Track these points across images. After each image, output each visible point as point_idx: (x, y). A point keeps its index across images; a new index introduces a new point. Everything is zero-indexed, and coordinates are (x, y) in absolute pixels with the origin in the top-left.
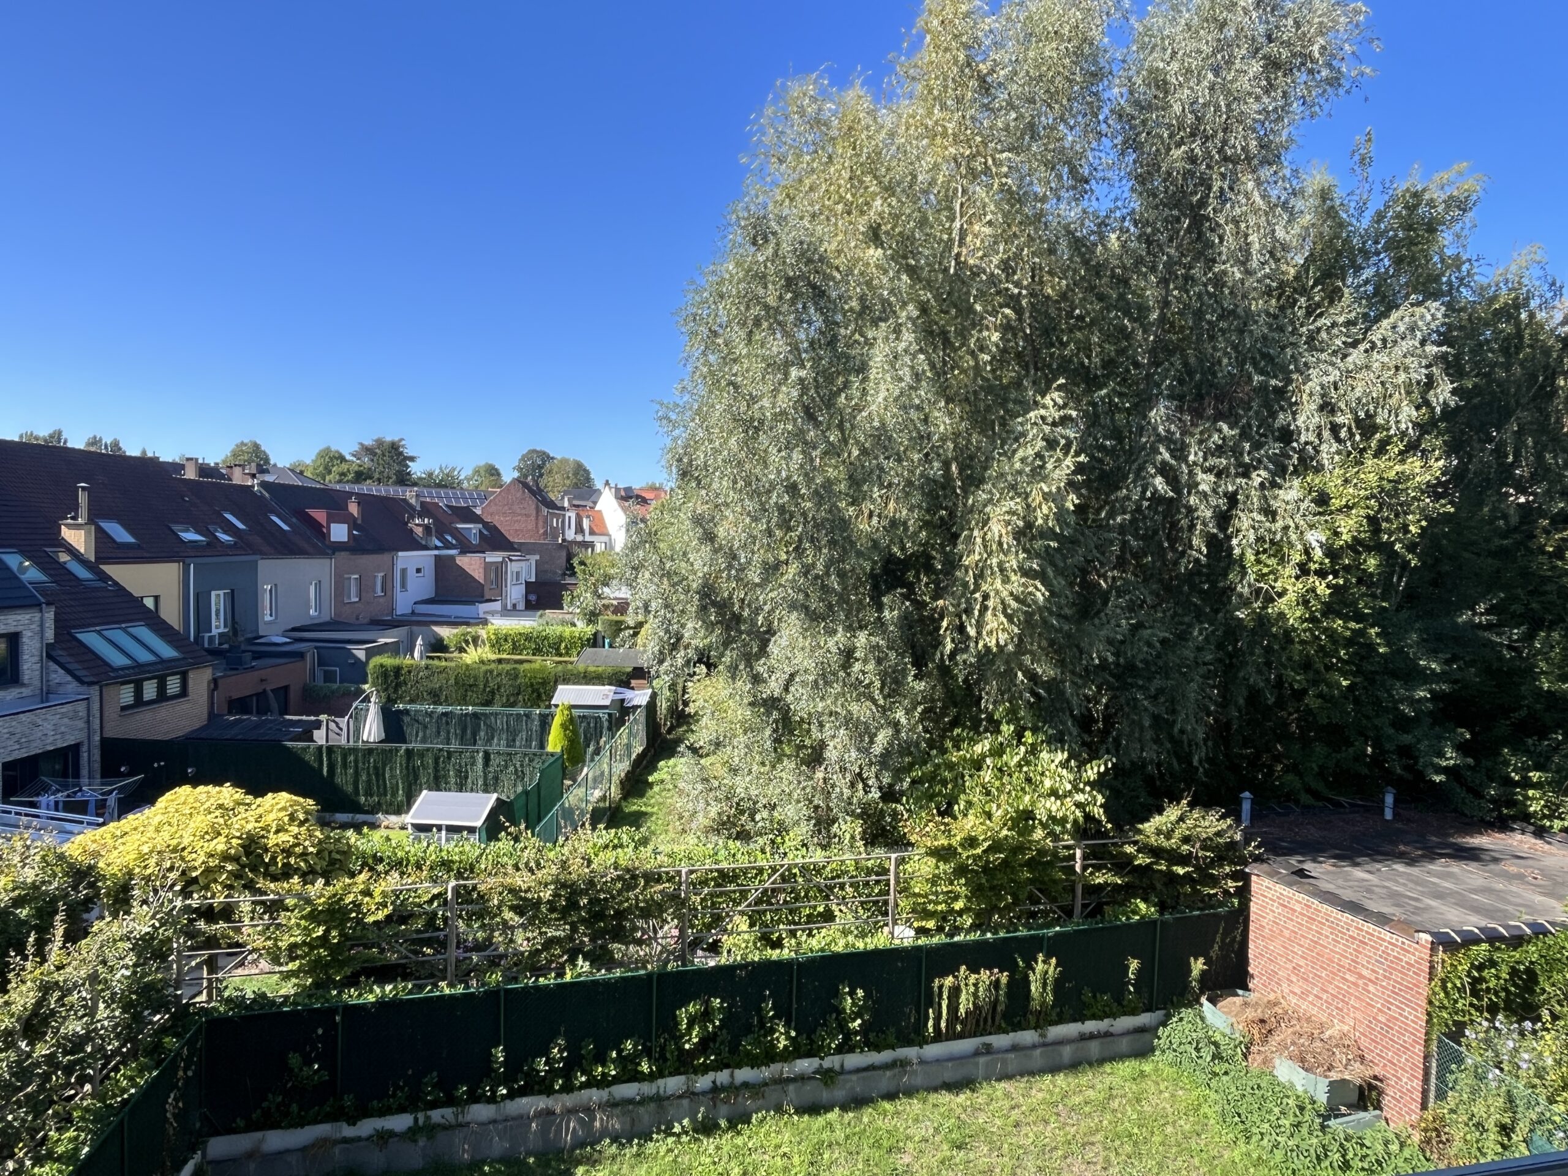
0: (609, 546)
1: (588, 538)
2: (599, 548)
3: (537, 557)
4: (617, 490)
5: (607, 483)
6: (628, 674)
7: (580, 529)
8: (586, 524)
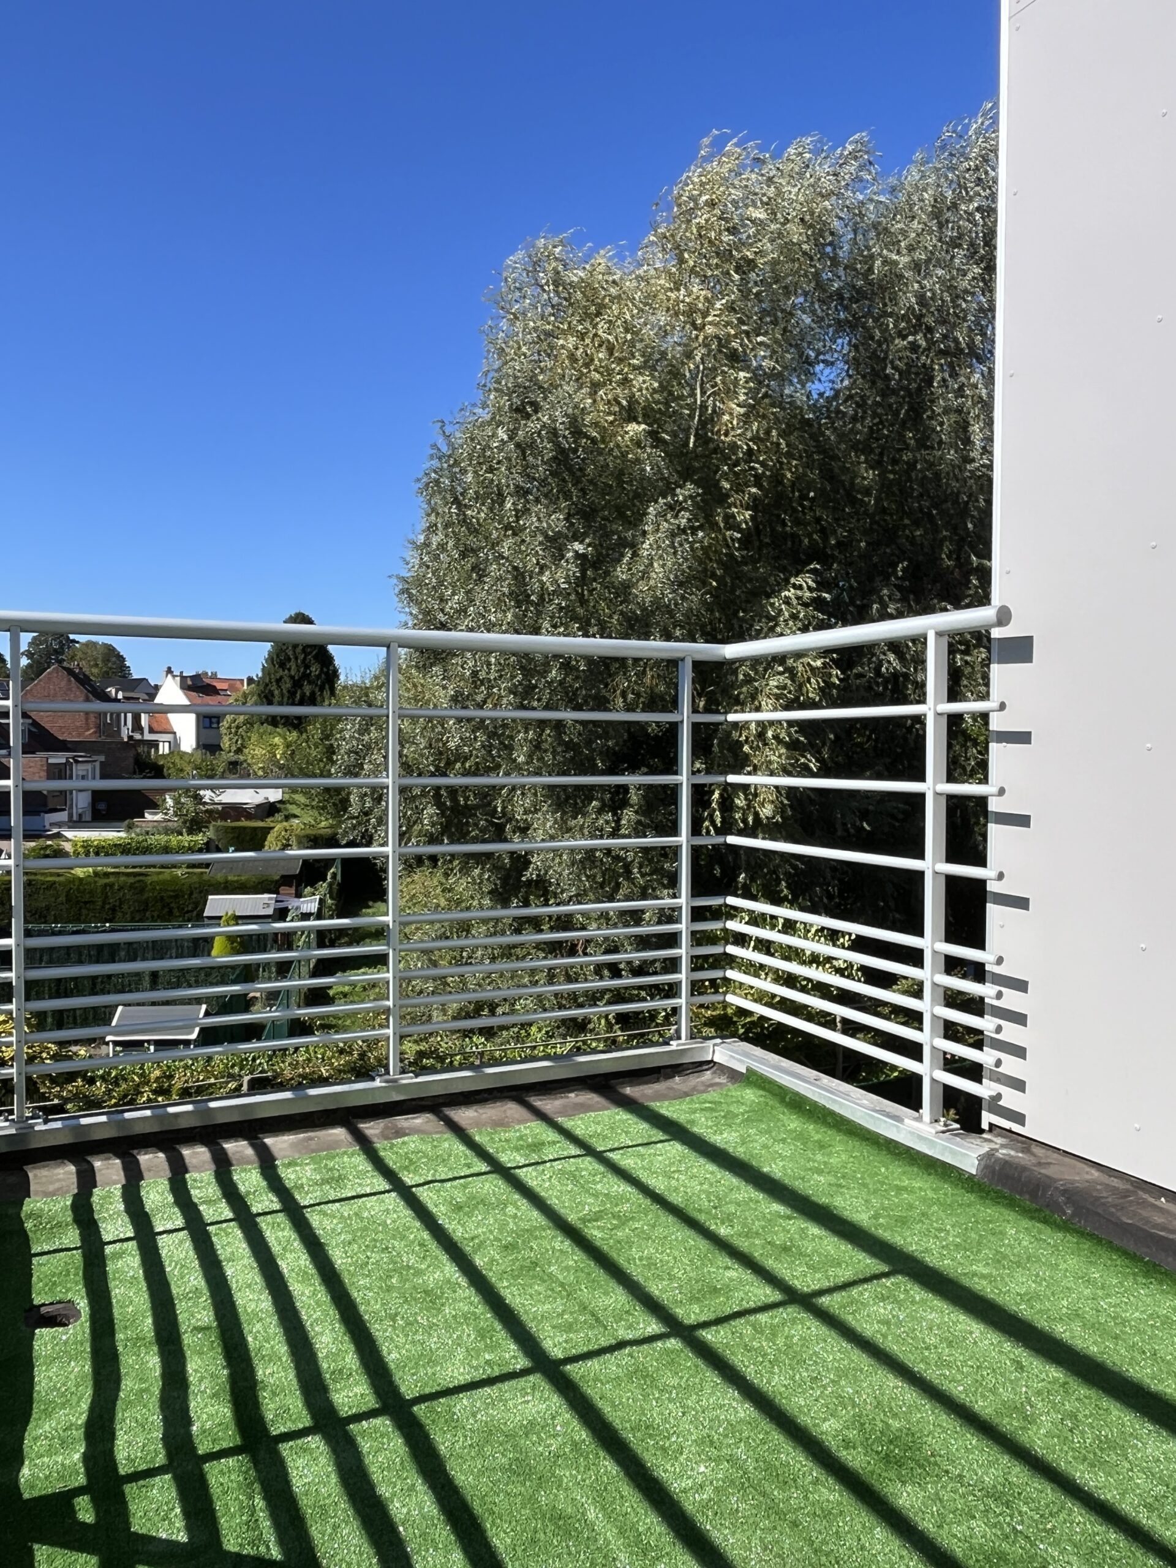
0: (175, 744)
1: (148, 736)
2: (163, 749)
3: (102, 758)
4: (183, 678)
5: (169, 671)
6: (277, 881)
7: (137, 726)
8: (144, 720)
